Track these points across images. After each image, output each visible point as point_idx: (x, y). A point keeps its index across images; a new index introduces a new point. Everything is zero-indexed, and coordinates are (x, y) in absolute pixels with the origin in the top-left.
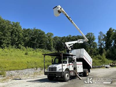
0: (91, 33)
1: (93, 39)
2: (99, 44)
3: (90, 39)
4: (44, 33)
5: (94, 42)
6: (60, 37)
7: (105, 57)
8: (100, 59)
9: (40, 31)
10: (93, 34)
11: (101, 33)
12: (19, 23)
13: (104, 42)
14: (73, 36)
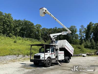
0: (74, 26)
1: (76, 31)
2: (80, 36)
3: (72, 31)
4: (33, 24)
5: (76, 33)
6: (48, 29)
7: (84, 47)
8: (79, 48)
9: (29, 22)
10: (76, 27)
11: (82, 26)
12: (11, 14)
13: (85, 34)
14: (59, 28)
